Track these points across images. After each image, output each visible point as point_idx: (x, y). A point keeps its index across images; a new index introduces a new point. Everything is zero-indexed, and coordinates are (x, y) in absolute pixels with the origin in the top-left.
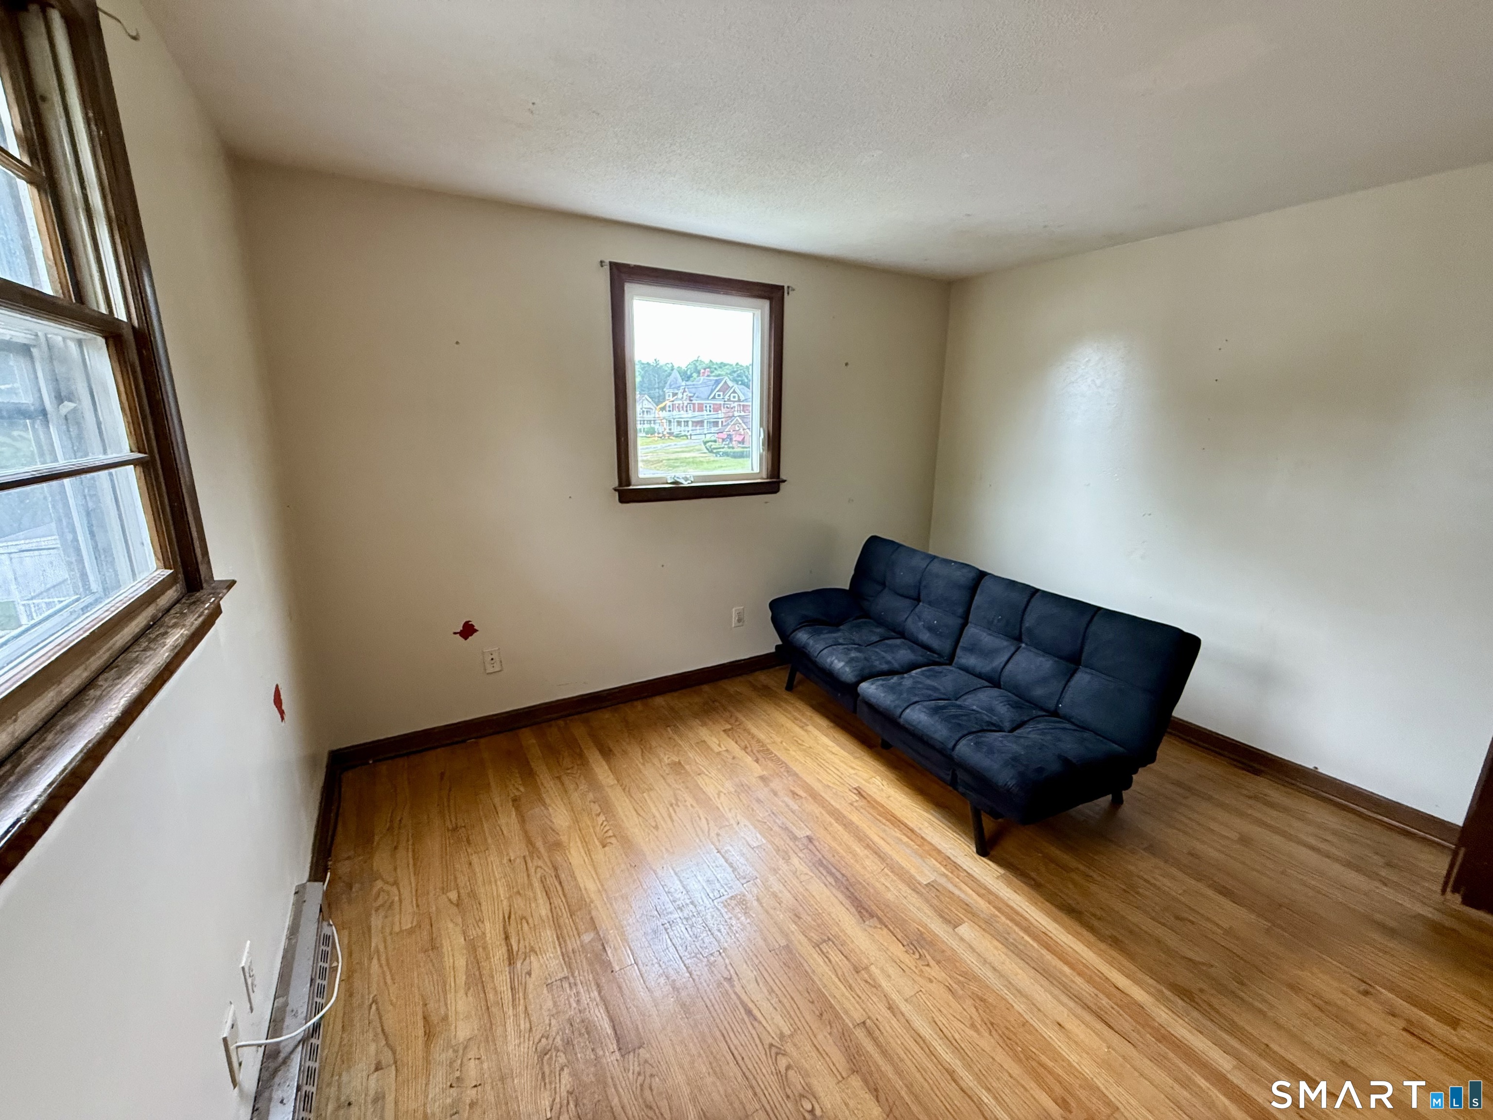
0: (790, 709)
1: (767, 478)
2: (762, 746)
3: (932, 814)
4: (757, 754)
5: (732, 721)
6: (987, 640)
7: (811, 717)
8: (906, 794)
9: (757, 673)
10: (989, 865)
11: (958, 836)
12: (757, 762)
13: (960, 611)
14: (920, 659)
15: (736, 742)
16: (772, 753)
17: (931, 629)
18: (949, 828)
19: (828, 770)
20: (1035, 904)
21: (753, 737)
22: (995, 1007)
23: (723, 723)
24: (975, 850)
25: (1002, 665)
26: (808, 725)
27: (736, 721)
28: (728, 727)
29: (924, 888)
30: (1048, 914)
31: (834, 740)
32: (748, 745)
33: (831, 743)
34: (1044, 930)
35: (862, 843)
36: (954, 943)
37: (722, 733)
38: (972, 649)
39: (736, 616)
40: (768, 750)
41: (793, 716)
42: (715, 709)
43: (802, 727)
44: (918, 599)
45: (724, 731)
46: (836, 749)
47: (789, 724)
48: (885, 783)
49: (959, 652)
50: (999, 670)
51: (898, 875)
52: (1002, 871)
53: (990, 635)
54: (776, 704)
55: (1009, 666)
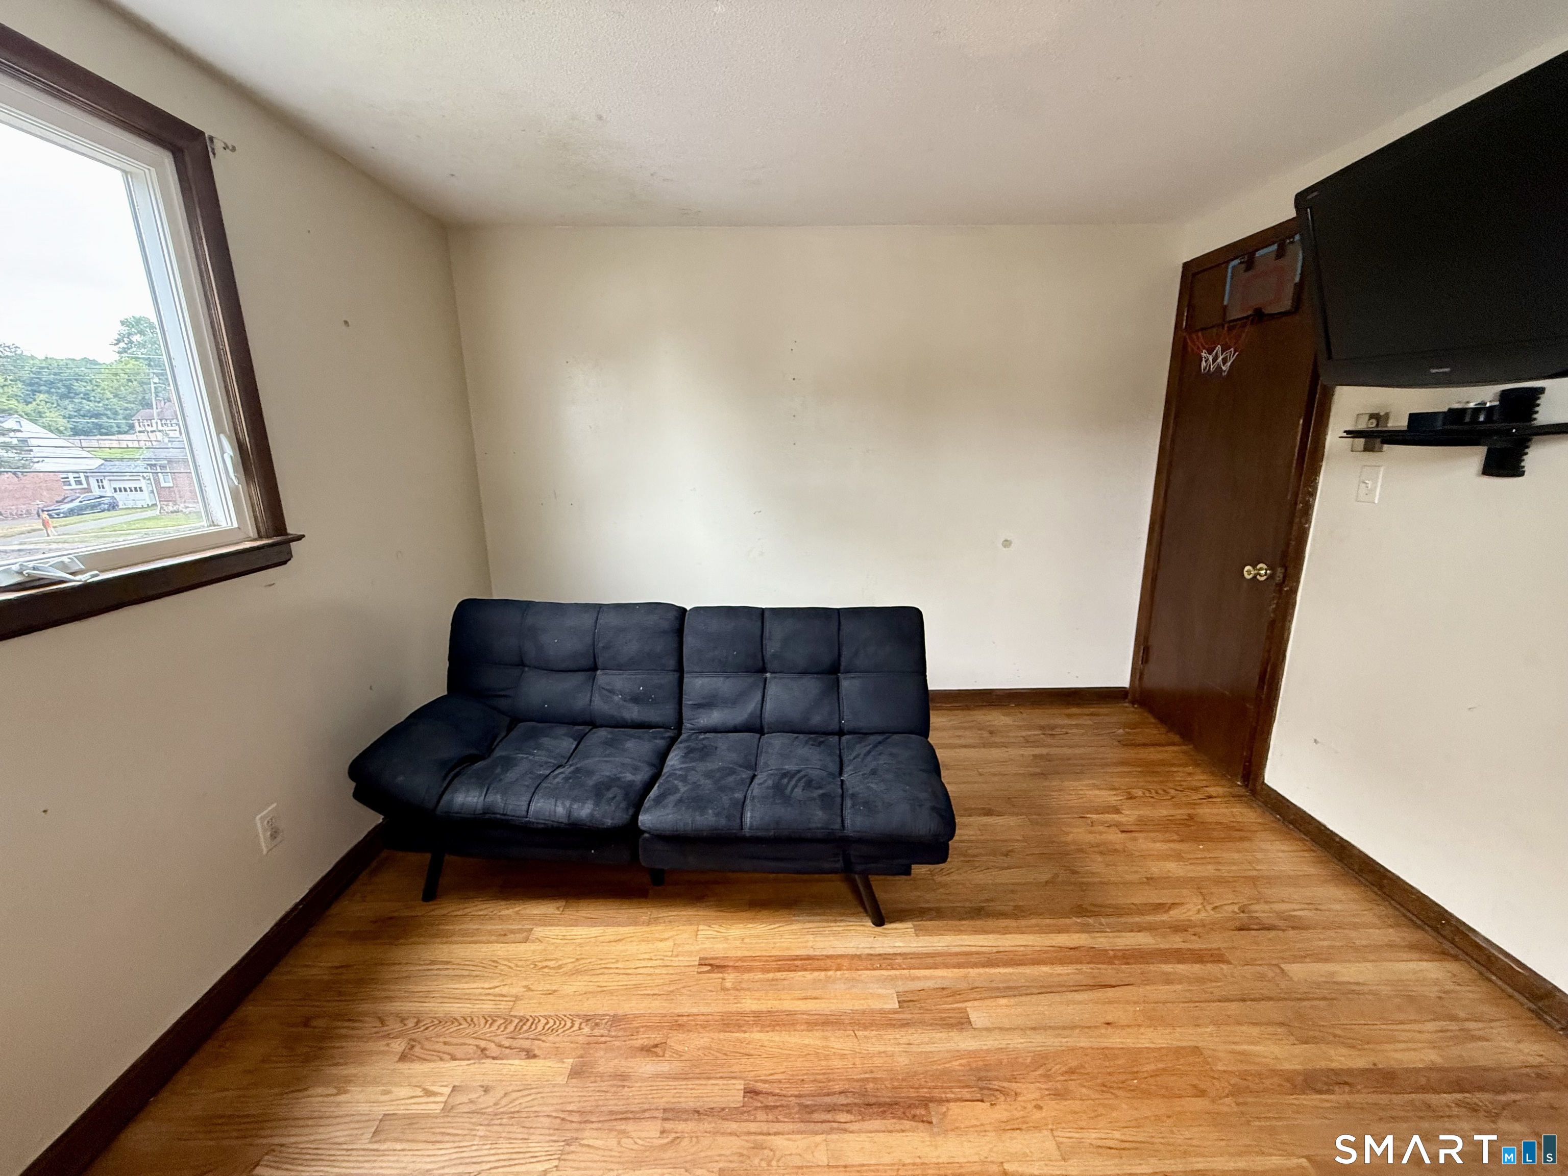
0: (473, 926)
1: (260, 537)
2: (507, 1021)
3: (798, 921)
4: (515, 1043)
5: (394, 1026)
6: (722, 685)
7: (517, 913)
8: (753, 920)
9: (335, 910)
10: (896, 929)
11: (844, 924)
12: (535, 1056)
13: (672, 663)
14: (661, 743)
15: (454, 1058)
16: (535, 1020)
17: (636, 699)
18: (827, 921)
19: (639, 971)
20: (960, 932)
21: (470, 1020)
22: (1082, 1067)
23: (381, 1045)
24: (871, 924)
25: (759, 706)
26: (532, 930)
27: (403, 1020)
28: (398, 1046)
29: (903, 1013)
30: (976, 931)
31: (593, 922)
32: (483, 1044)
33: (595, 931)
34: (995, 950)
35: (798, 1027)
36: (990, 1042)
37: (404, 1067)
38: (708, 704)
39: (265, 831)
40: (523, 1020)
41: (490, 933)
42: (327, 1036)
43: (526, 940)
44: (594, 668)
45: (403, 1058)
46: (611, 932)
47: (501, 950)
48: (716, 927)
49: (686, 713)
50: (758, 712)
51: (871, 1025)
52: (909, 925)
53: (728, 677)
54: (436, 936)
55: (768, 706)
